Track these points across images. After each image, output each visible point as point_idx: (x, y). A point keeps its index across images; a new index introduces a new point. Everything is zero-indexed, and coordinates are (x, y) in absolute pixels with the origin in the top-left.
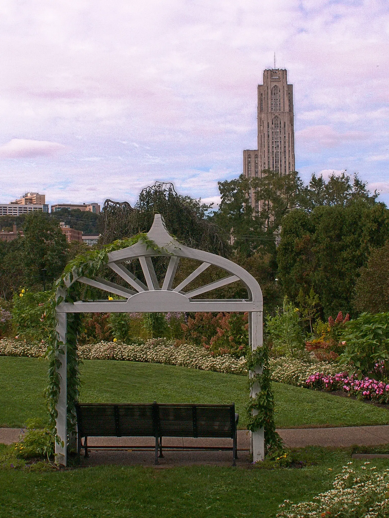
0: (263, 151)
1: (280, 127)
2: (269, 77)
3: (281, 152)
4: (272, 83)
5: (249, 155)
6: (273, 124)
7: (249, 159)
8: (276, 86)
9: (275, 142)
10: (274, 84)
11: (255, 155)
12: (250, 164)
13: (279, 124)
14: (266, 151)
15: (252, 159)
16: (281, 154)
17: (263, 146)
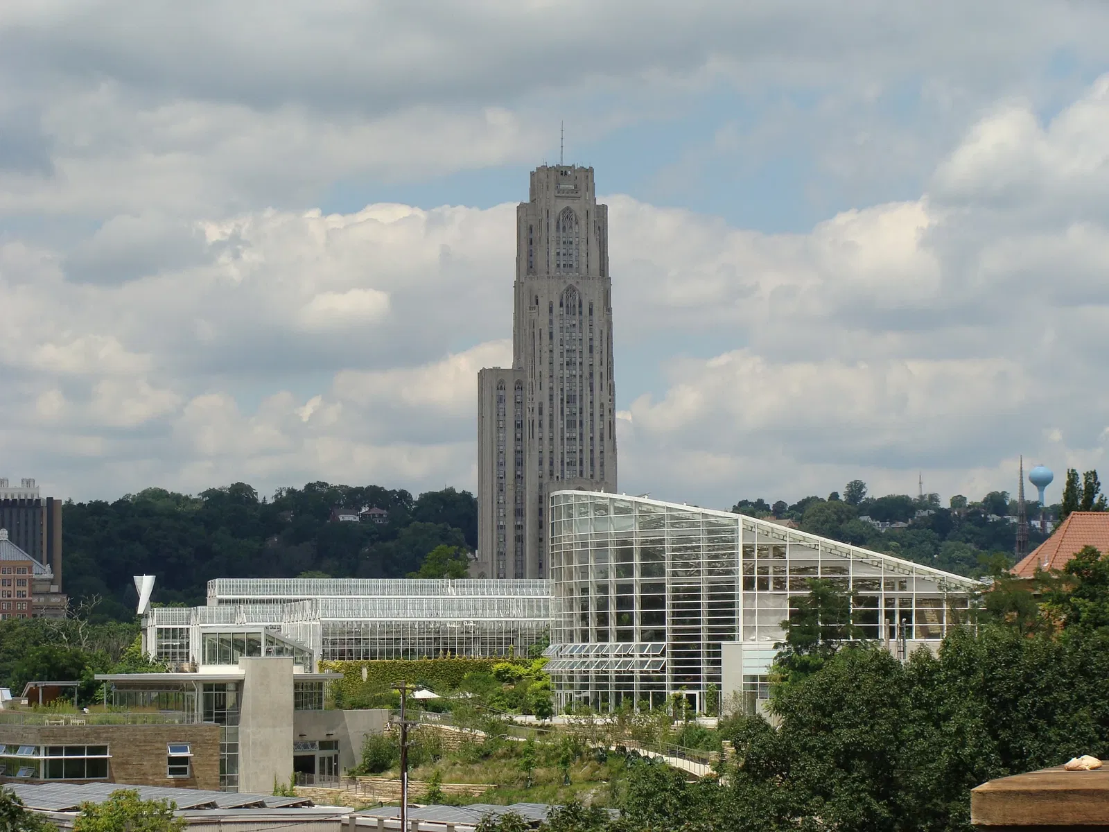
0: (538, 374)
1: (580, 313)
2: (552, 185)
3: (581, 376)
4: (559, 200)
5: (502, 382)
6: (561, 305)
7: (501, 392)
8: (568, 208)
9: (568, 351)
10: (562, 204)
11: (517, 383)
12: (501, 406)
13: (577, 306)
14: (546, 374)
15: (510, 393)
16: (581, 382)
17: (537, 360)
